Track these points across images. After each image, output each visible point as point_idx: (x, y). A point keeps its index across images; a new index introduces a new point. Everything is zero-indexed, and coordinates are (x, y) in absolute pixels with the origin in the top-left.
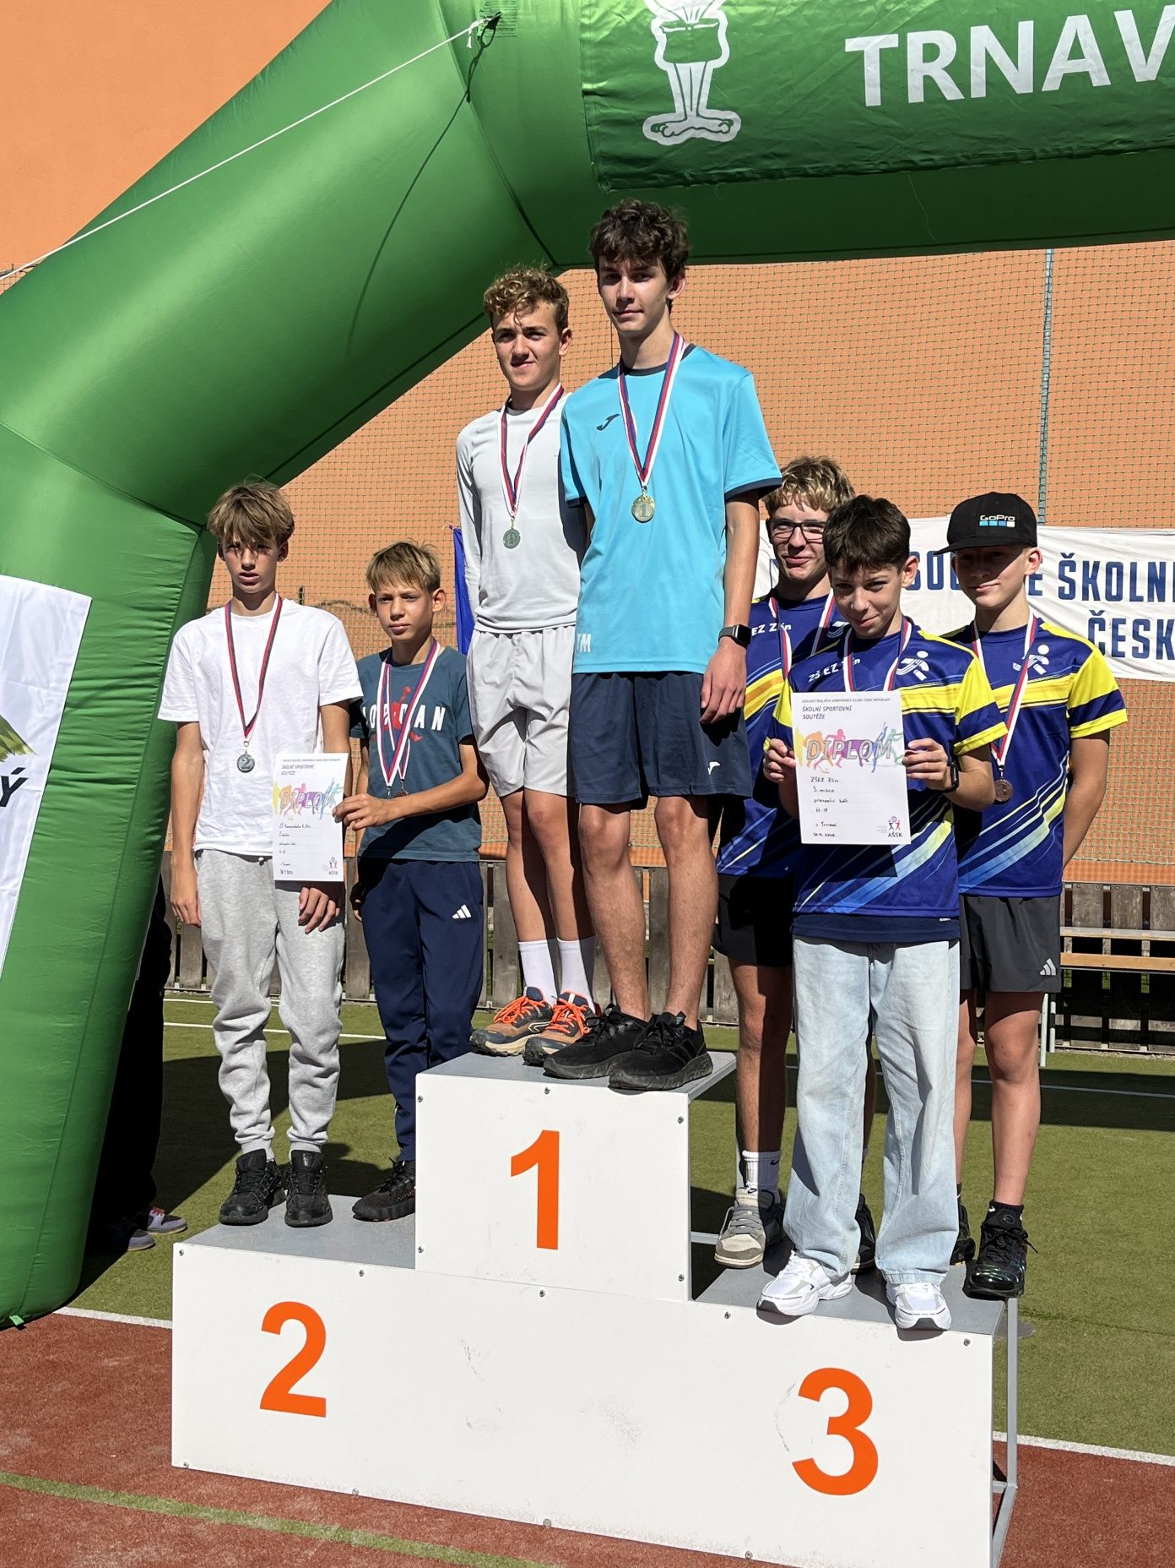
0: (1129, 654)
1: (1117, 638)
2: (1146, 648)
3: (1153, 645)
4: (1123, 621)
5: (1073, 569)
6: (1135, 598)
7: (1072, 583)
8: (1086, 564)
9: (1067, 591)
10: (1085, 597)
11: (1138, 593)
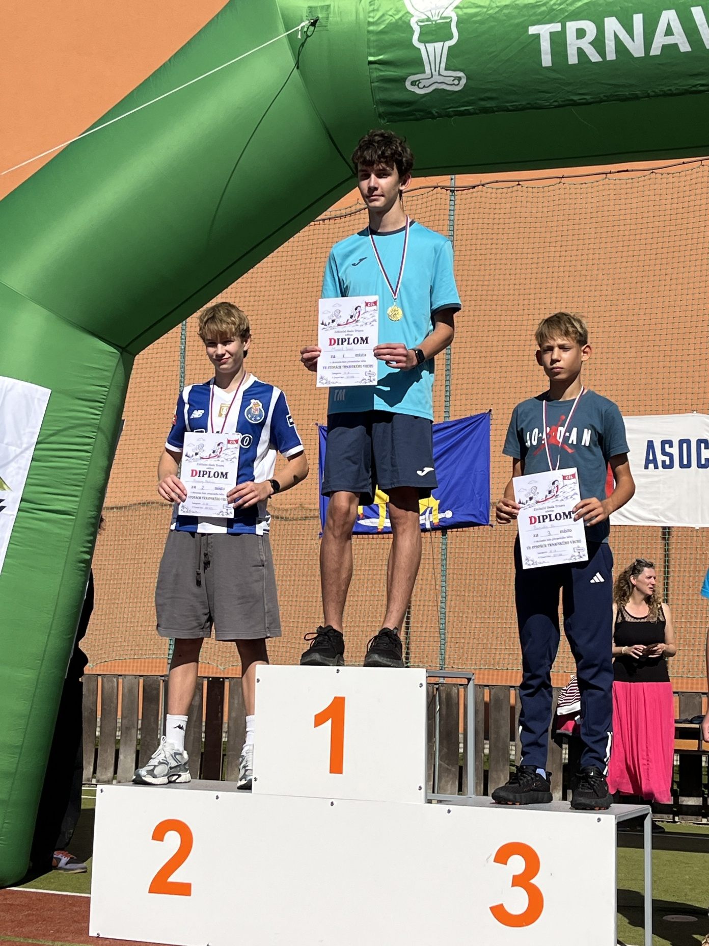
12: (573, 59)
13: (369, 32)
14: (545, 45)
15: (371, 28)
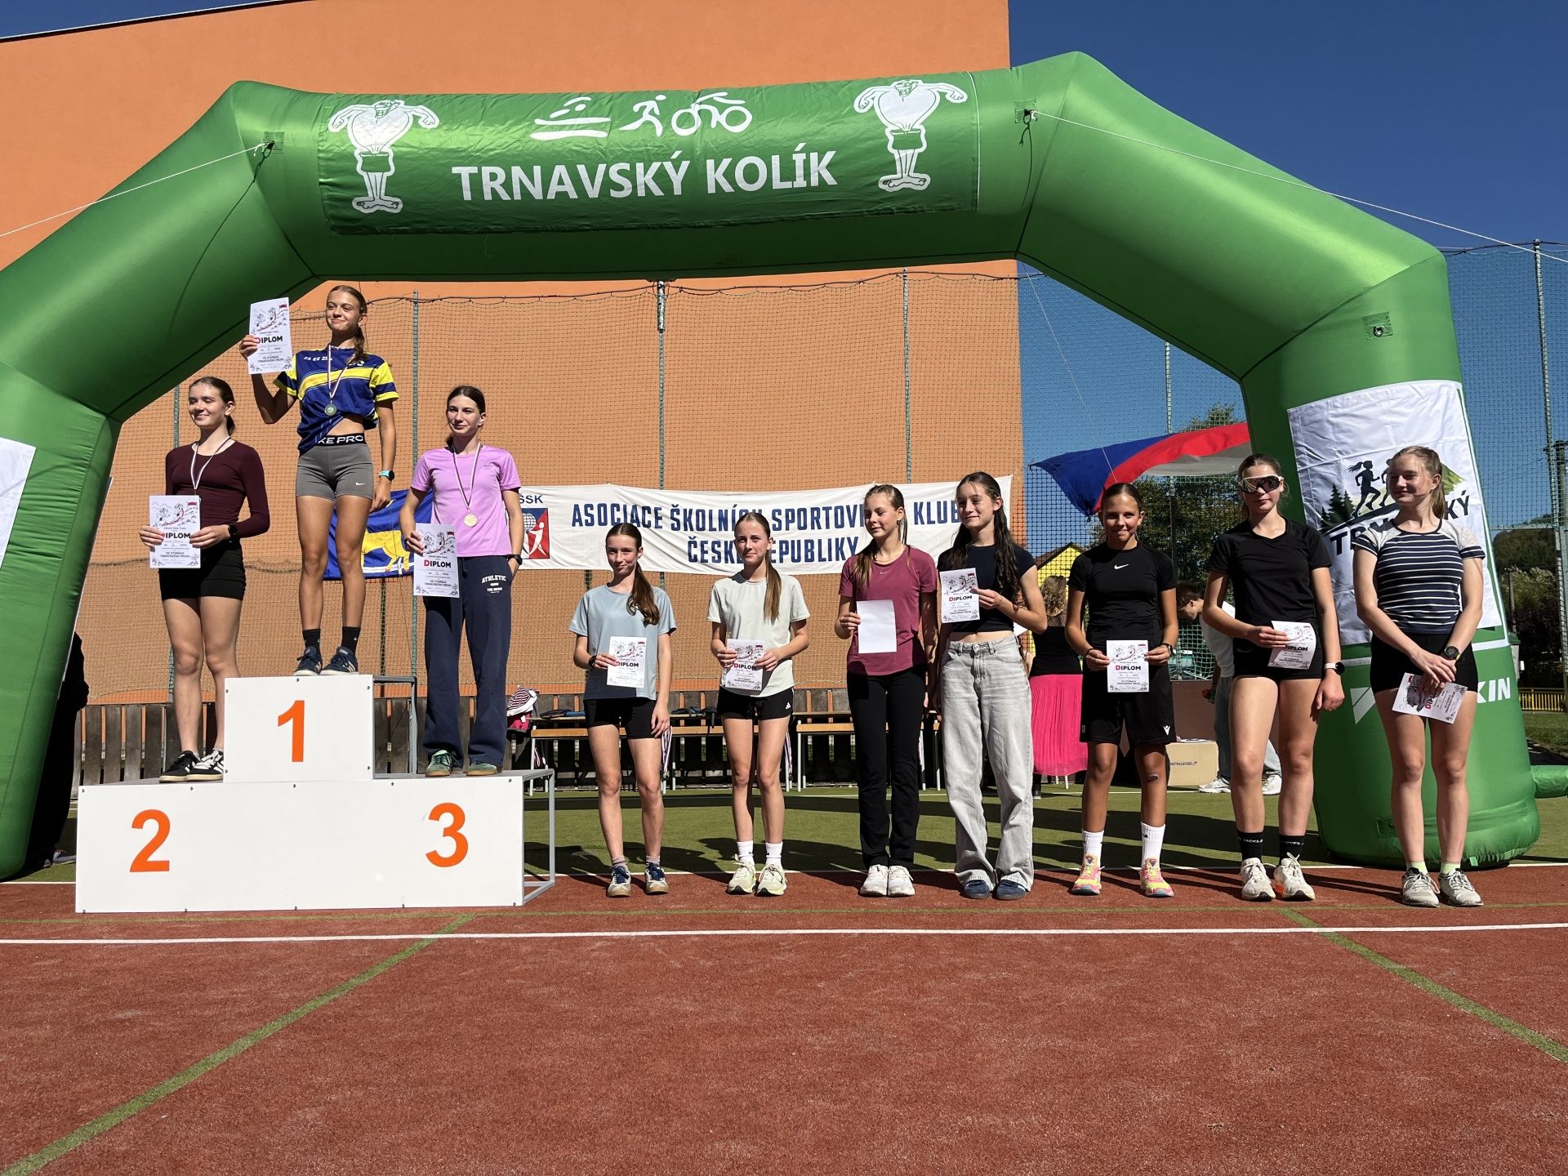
0: (710, 561)
1: (704, 552)
2: (719, 557)
3: (723, 555)
4: (706, 542)
5: (678, 514)
6: (712, 529)
7: (678, 521)
8: (685, 510)
9: (676, 526)
10: (686, 529)
11: (714, 527)
12: (488, 197)
13: (319, 158)
14: (466, 183)
15: (321, 155)
